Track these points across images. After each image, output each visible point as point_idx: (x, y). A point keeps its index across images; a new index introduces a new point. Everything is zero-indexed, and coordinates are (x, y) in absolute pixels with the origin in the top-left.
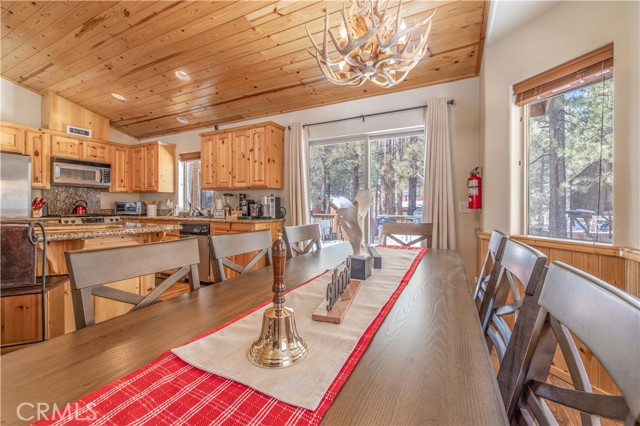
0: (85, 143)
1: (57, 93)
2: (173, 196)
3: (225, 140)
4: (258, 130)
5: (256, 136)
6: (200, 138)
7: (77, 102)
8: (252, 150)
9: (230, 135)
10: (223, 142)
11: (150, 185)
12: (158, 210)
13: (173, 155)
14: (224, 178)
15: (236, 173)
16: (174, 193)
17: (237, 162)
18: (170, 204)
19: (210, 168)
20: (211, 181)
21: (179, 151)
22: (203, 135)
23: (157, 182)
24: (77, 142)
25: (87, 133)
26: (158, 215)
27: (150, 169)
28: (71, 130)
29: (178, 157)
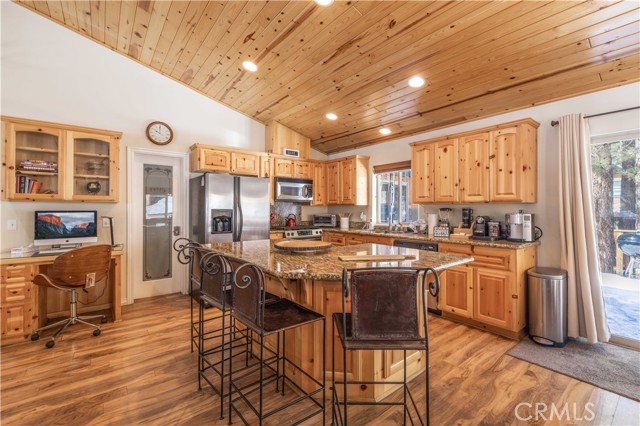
0: (295, 163)
1: (279, 121)
2: (367, 208)
3: (449, 148)
4: (504, 131)
5: (502, 139)
6: (411, 148)
7: (290, 127)
8: (493, 156)
9: (456, 141)
10: (445, 150)
11: (346, 198)
12: (350, 223)
13: (367, 167)
14: (446, 191)
15: (467, 184)
16: (367, 206)
17: (467, 171)
18: (363, 217)
19: (426, 181)
20: (426, 194)
21: (373, 163)
22: (415, 145)
23: (354, 195)
24: (290, 163)
25: (296, 154)
26: (350, 227)
27: (346, 183)
28: (287, 152)
29: (371, 169)
